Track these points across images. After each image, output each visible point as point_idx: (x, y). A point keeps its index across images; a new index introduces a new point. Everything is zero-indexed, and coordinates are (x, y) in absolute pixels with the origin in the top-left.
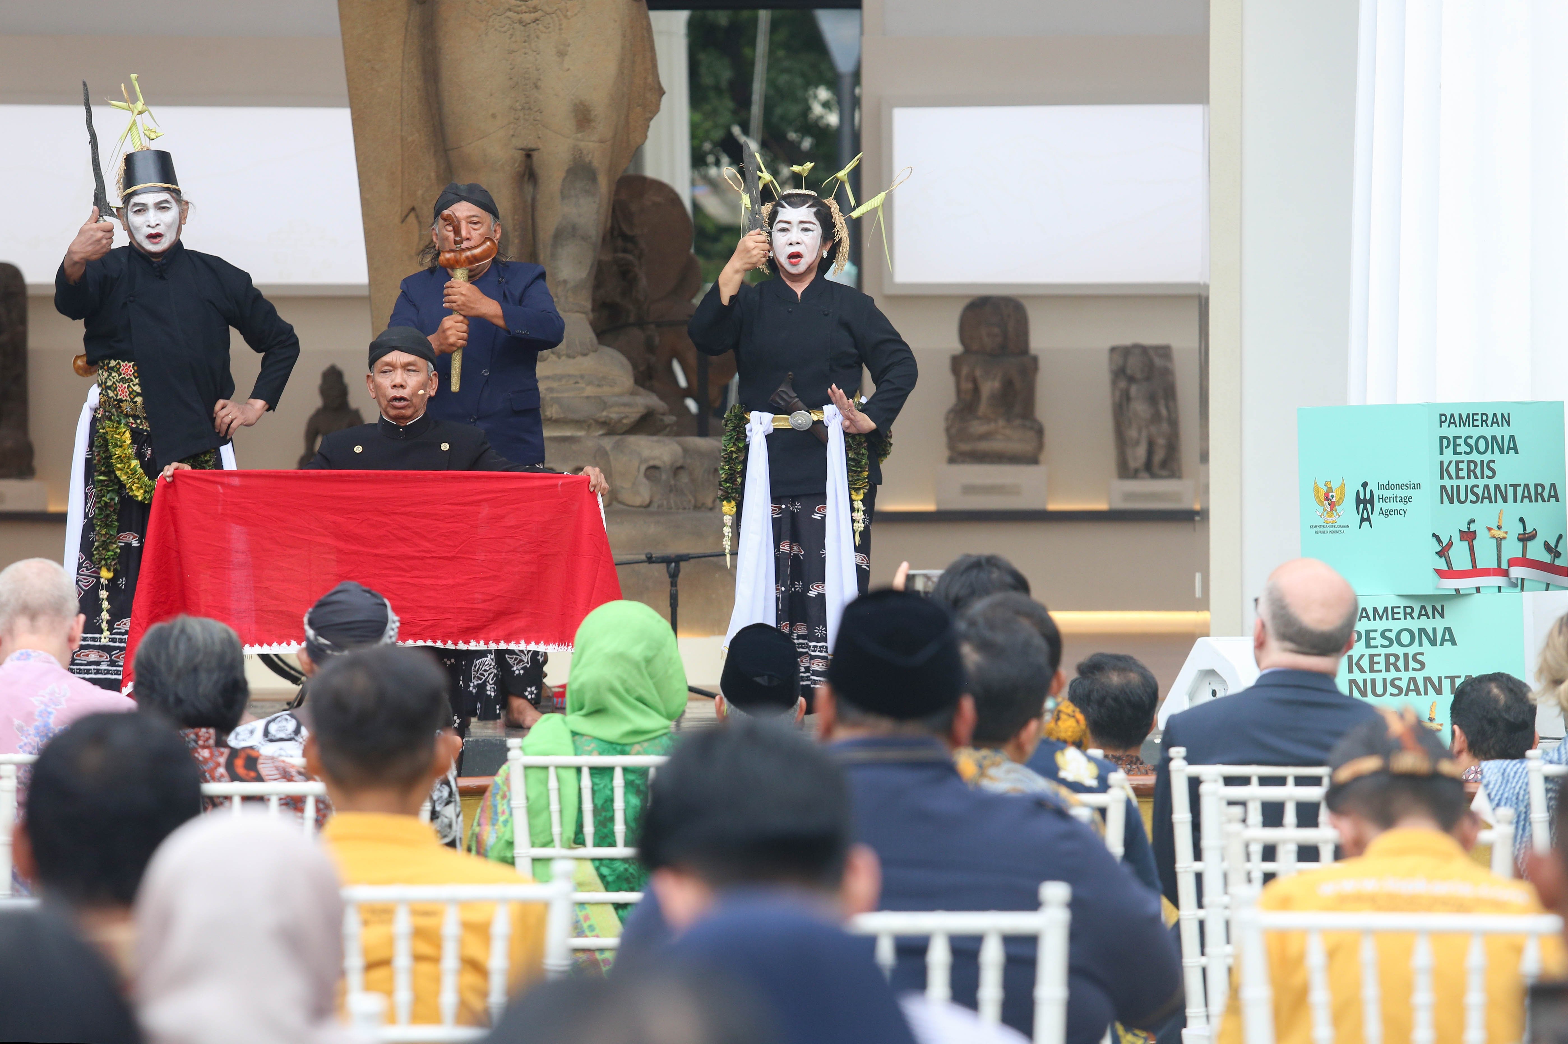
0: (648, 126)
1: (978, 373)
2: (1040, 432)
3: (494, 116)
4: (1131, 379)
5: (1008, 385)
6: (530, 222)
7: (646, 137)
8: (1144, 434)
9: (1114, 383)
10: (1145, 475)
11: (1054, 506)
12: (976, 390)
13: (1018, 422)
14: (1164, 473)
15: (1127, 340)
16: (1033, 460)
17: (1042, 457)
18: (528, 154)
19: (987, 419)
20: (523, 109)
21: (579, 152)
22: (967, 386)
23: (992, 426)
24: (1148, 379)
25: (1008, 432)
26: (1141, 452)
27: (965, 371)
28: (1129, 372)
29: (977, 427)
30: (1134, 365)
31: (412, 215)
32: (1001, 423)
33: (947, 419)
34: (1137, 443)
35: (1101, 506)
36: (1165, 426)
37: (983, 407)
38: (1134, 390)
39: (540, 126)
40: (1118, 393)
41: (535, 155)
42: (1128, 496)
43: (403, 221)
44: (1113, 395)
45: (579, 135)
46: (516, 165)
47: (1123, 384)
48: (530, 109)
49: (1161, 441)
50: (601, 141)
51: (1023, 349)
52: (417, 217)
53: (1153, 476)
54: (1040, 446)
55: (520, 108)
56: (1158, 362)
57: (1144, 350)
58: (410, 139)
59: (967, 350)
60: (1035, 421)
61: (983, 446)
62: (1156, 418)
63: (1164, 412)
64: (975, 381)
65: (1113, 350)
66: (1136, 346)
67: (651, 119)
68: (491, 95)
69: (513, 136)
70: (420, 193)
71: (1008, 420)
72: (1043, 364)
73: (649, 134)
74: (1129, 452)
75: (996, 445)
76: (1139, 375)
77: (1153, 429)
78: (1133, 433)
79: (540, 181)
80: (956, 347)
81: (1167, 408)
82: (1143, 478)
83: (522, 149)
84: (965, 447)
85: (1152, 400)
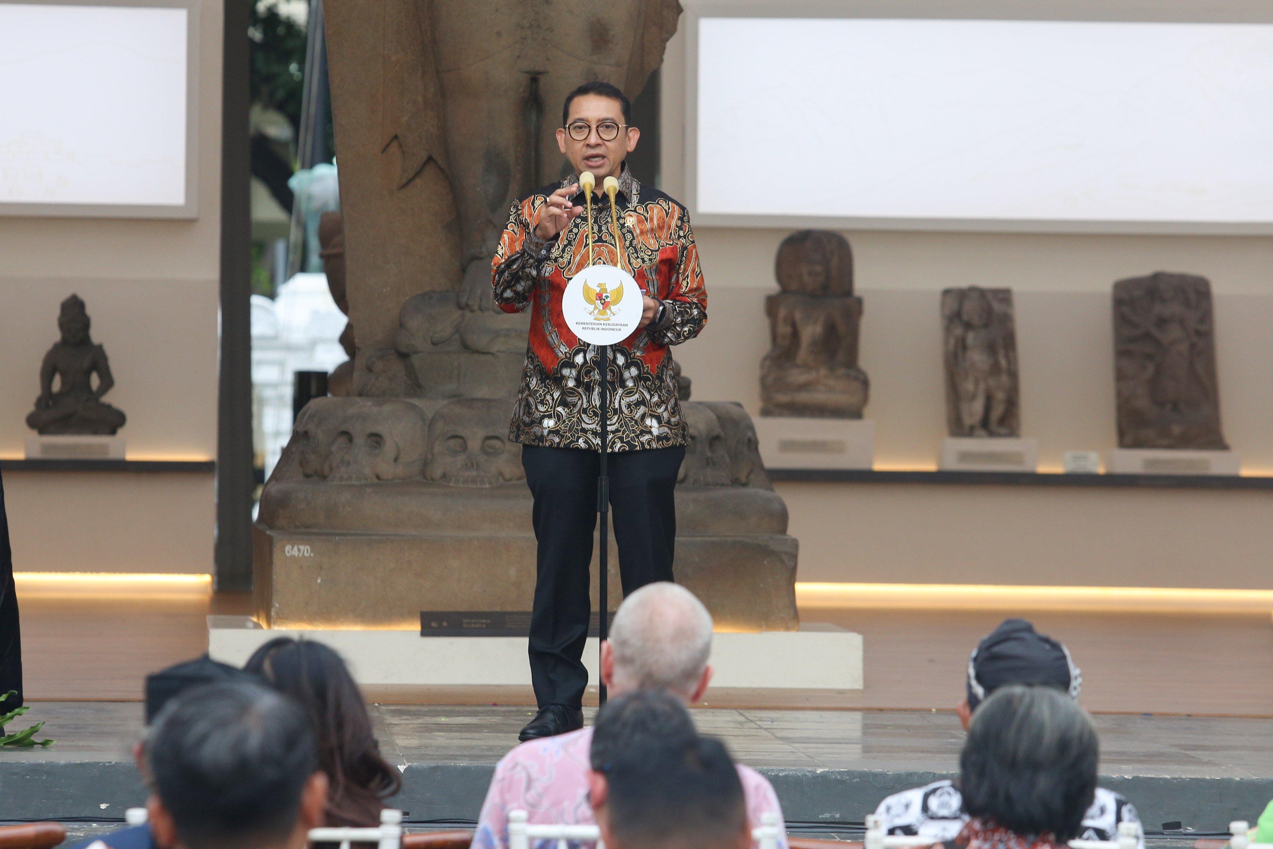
0: (664, 48)
1: (798, 316)
2: (865, 383)
3: (499, 34)
4: (968, 326)
5: (831, 329)
6: (533, 154)
7: (662, 60)
8: (982, 386)
9: (948, 330)
10: (982, 432)
11: (879, 466)
12: (795, 335)
13: (841, 371)
14: (1003, 430)
15: (962, 281)
16: (856, 413)
17: (867, 411)
18: (534, 78)
19: (807, 367)
20: (531, 26)
21: (594, 77)
22: (784, 329)
23: (812, 376)
24: (986, 325)
25: (831, 382)
26: (978, 406)
27: (782, 313)
28: (965, 317)
29: (797, 376)
30: (971, 308)
31: (395, 144)
32: (823, 371)
33: (762, 366)
34: (973, 397)
35: (930, 466)
36: (1004, 379)
37: (803, 354)
38: (971, 338)
39: (549, 46)
40: (952, 342)
41: (543, 80)
42: (965, 456)
43: (384, 151)
44: (946, 342)
45: (595, 58)
46: (521, 90)
47: (958, 331)
48: (539, 27)
49: (1000, 395)
50: (618, 65)
51: (846, 290)
52: (400, 146)
53: (992, 434)
54: (865, 399)
55: (528, 25)
56: (997, 307)
57: (982, 293)
58: (394, 58)
59: (785, 291)
60: (859, 371)
61: (803, 397)
62: (995, 369)
63: (1003, 363)
64: (794, 325)
65: (947, 292)
66: (973, 289)
67: (667, 40)
68: (497, 10)
69: (519, 57)
70: (405, 119)
71: (831, 369)
72: (868, 307)
73: (665, 57)
74: (965, 408)
75: (819, 396)
76: (976, 321)
77: (992, 382)
78: (969, 386)
79: (547, 109)
80: (771, 285)
81: (1007, 357)
82: (979, 436)
83: (527, 72)
84: (782, 398)
85: (991, 349)
